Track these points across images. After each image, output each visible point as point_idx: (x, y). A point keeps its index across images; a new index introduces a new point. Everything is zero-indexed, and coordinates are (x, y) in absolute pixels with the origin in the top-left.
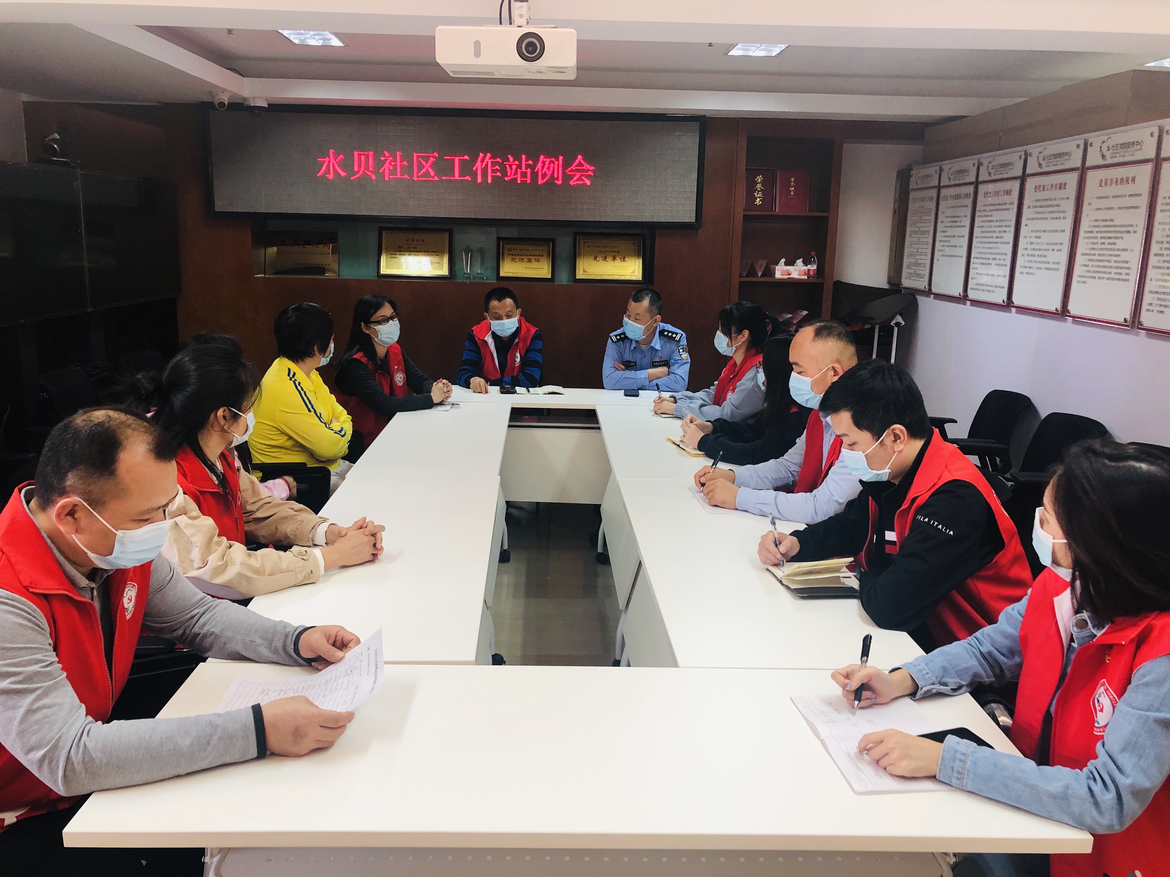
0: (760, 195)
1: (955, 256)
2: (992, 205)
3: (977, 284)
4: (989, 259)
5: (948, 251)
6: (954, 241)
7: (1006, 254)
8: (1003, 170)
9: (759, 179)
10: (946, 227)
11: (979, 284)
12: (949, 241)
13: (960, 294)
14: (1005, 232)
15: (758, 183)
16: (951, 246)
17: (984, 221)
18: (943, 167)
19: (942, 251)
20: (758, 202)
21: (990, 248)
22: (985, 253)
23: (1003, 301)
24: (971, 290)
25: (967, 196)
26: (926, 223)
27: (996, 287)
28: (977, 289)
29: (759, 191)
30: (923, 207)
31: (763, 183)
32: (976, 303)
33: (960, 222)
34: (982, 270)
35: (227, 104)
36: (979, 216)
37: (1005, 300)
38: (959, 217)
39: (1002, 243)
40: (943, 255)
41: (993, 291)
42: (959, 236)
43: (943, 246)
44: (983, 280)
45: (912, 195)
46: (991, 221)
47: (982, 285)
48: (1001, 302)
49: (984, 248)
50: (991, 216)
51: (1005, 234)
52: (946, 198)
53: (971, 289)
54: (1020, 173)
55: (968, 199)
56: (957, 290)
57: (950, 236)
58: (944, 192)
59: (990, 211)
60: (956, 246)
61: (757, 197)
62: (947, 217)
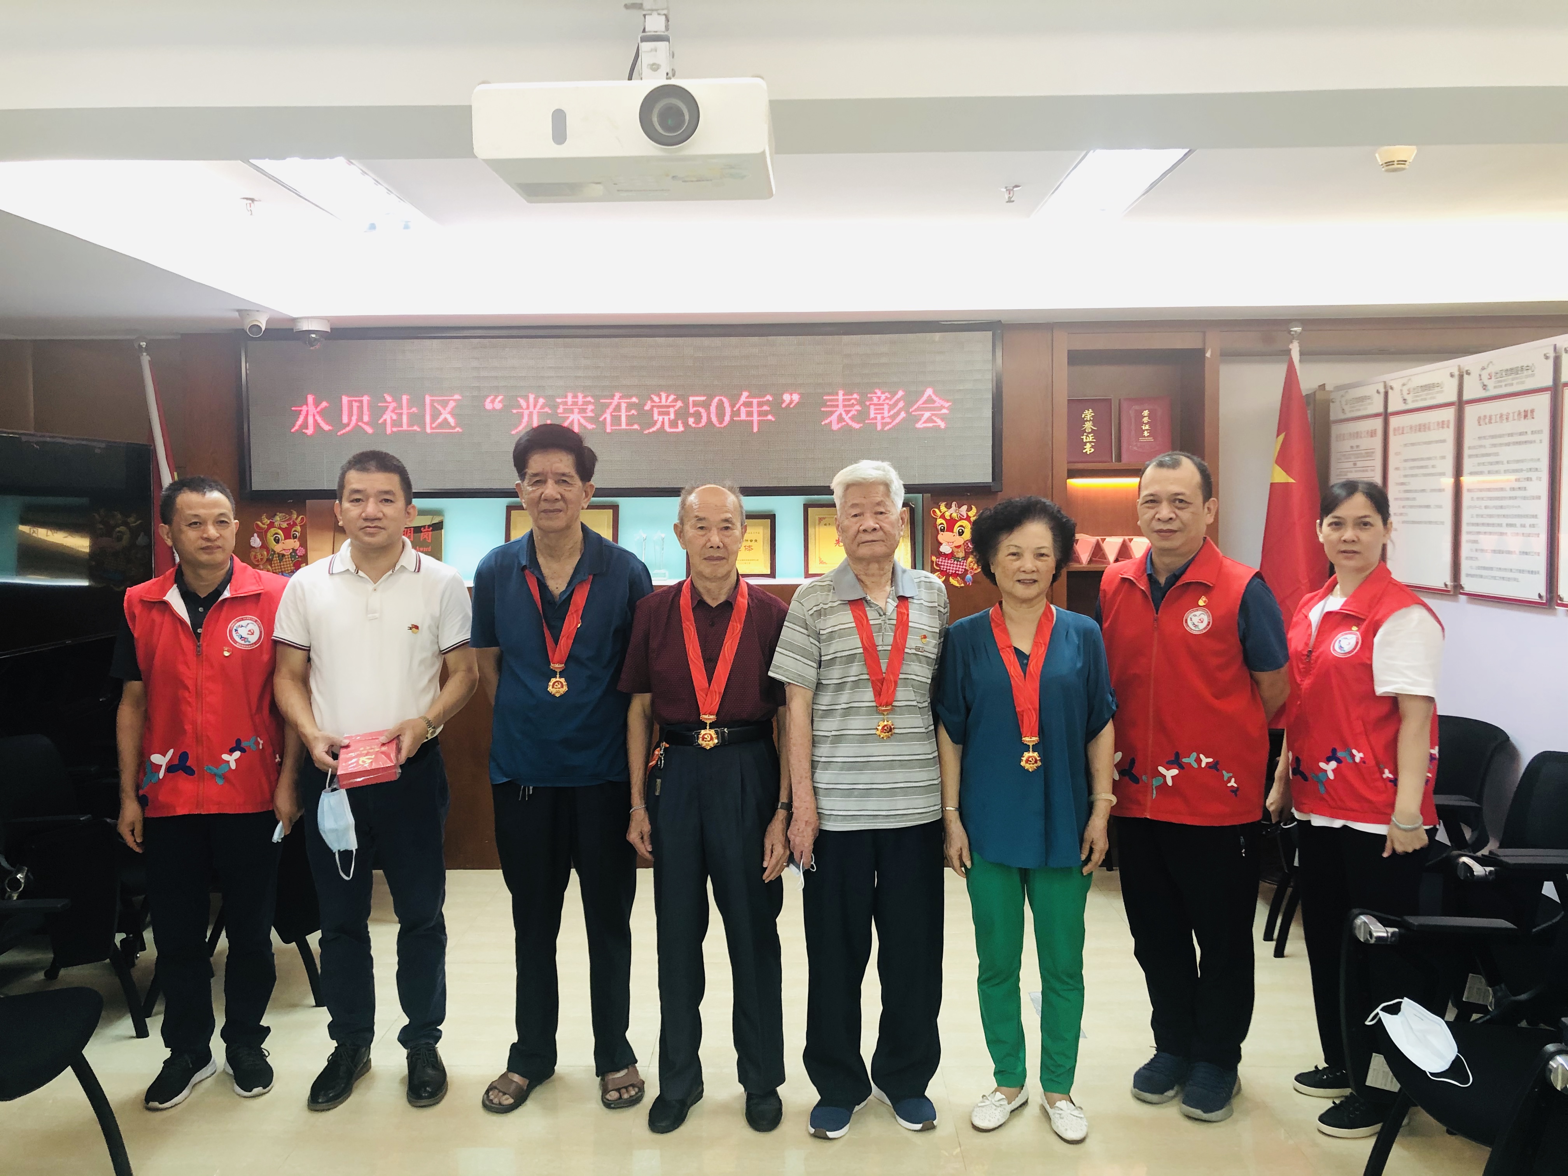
0: (1091, 438)
1: (1430, 522)
2: (1493, 437)
3: (1479, 568)
4: (1500, 525)
5: (1414, 514)
6: (1421, 499)
7: (1535, 516)
8: (1513, 379)
9: (1088, 414)
10: (1406, 476)
11: (1485, 568)
12: (1414, 499)
13: (1446, 585)
14: (1529, 479)
15: (1087, 421)
16: (1420, 507)
17: (1483, 464)
18: (1392, 383)
19: (1401, 514)
20: (1088, 449)
21: (1501, 507)
22: (1491, 516)
23: (1540, 596)
24: (1470, 578)
25: (1442, 425)
26: (1367, 471)
27: (1521, 571)
28: (1481, 576)
29: (1089, 433)
30: (1358, 446)
31: (1095, 421)
32: (1476, 598)
33: (1433, 466)
34: (1488, 542)
35: (263, 329)
36: (1470, 456)
37: (1543, 594)
38: (1429, 459)
39: (1525, 498)
40: (1404, 522)
41: (1515, 580)
42: (1433, 490)
43: (1404, 507)
44: (1488, 559)
45: (1335, 430)
46: (1497, 463)
47: (1491, 569)
48: (1536, 598)
49: (1486, 507)
50: (1497, 454)
51: (1529, 482)
52: (1401, 431)
53: (1468, 575)
54: (1549, 382)
55: (1446, 429)
56: (1441, 578)
57: (1416, 491)
58: (1394, 422)
59: (1494, 445)
60: (1428, 507)
61: (1087, 442)
62: (1406, 461)
